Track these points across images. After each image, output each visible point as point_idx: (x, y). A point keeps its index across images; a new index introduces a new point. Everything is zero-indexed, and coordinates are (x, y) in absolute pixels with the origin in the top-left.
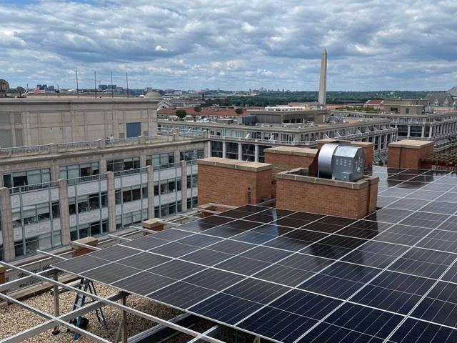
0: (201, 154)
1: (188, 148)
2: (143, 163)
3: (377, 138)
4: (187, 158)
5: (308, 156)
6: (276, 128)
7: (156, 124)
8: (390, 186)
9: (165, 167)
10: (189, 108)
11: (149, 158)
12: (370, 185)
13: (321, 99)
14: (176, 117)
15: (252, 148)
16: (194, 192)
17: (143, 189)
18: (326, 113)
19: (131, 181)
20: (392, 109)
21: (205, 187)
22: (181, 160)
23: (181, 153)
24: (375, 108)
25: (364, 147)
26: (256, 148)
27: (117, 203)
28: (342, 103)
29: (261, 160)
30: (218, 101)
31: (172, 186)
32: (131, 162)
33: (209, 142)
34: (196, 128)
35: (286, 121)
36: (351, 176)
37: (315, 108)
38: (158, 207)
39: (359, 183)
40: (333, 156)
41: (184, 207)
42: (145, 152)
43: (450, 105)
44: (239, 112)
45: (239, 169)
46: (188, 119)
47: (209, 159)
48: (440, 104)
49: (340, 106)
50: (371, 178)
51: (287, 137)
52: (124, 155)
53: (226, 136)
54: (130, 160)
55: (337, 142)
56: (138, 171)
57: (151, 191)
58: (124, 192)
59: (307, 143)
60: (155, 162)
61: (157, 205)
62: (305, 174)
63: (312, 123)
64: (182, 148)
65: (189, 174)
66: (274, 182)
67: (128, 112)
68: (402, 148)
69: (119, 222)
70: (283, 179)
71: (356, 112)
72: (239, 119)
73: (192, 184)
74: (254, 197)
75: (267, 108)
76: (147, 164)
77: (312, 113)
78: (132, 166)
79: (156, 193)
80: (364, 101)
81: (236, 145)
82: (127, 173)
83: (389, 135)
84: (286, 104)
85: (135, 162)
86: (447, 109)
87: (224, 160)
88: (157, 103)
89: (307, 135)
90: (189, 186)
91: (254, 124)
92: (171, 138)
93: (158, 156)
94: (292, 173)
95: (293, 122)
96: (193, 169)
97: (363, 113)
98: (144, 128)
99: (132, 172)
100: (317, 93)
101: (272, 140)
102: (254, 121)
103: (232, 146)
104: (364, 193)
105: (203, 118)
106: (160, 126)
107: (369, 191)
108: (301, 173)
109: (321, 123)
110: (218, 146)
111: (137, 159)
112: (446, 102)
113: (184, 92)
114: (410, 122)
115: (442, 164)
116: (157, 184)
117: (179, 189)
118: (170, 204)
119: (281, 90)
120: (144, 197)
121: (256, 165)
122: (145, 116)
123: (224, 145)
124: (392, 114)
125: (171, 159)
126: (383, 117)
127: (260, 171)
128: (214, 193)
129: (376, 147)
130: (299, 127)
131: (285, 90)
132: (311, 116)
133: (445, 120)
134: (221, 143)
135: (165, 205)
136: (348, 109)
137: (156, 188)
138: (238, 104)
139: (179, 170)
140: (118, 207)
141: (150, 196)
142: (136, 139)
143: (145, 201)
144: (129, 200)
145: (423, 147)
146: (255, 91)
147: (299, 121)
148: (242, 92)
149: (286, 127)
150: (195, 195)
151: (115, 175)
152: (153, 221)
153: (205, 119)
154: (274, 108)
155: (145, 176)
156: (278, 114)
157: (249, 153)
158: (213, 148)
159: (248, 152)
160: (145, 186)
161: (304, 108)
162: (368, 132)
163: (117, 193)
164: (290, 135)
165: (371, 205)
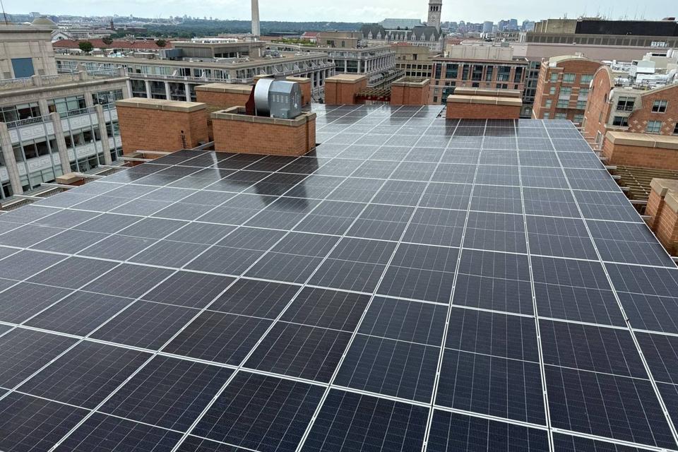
0: (119, 94)
1: (102, 89)
2: (44, 110)
3: (315, 74)
4: (101, 101)
5: (244, 93)
6: (208, 63)
7: (53, 60)
8: (328, 122)
9: (74, 113)
10: (96, 40)
11: (52, 102)
12: (308, 122)
13: (256, 31)
14: (80, 50)
15: (182, 87)
16: (117, 142)
17: (51, 141)
18: (261, 46)
19: (32, 133)
20: (329, 42)
21: (129, 133)
22: (94, 104)
23: (93, 96)
24: (312, 40)
25: (299, 83)
26: (187, 87)
27: (17, 161)
28: (278, 35)
29: (193, 100)
30: (133, 31)
31: (88, 136)
32: (29, 109)
33: (128, 82)
34: (108, 64)
35: (218, 55)
36: (289, 113)
37: (248, 40)
38: (74, 162)
39: (298, 119)
40: (269, 92)
41: (108, 159)
42: (45, 95)
43: (383, 38)
44: (161, 44)
45: (166, 109)
46: (96, 53)
47: (129, 99)
48: (374, 37)
49: (275, 38)
50: (308, 114)
51: (221, 75)
52: (15, 101)
53: (149, 73)
54: (27, 106)
55: (272, 77)
56: (40, 120)
57: (61, 143)
58: (24, 147)
59: (244, 81)
60: (61, 108)
61: (72, 159)
62: (243, 113)
63: (247, 58)
64: (94, 90)
65: (107, 120)
66: (210, 124)
67: (9, 44)
68: (338, 83)
69: (26, 183)
70: (219, 118)
71: (292, 46)
72: (161, 53)
73: (114, 132)
74: (189, 141)
75: (194, 40)
76: (50, 111)
77: (246, 45)
78: (30, 114)
79: (69, 145)
80: (300, 33)
81: (162, 84)
82: (24, 123)
83: (327, 71)
84: (216, 36)
85: (33, 108)
86: (379, 42)
87: (149, 101)
88: (50, 32)
89: (243, 71)
90: (110, 135)
91: (180, 58)
92: (77, 78)
93: (64, 100)
94: (228, 112)
95: (225, 56)
96: (111, 115)
97: (299, 46)
98: (37, 65)
99: (31, 122)
100: (250, 22)
101: (203, 76)
102: (180, 55)
103: (157, 86)
104: (303, 129)
105: (115, 51)
106: (59, 62)
107: (307, 127)
108: (239, 111)
109: (257, 57)
110: (140, 86)
111: (35, 105)
112: (379, 35)
113: (86, 19)
114: (346, 56)
115: (374, 98)
116: (68, 134)
117: (98, 139)
118: (89, 158)
119: (208, 19)
120: (53, 152)
121: (187, 105)
122: (36, 50)
123: (147, 84)
124: (329, 47)
125: (82, 103)
126: (320, 51)
127: (192, 112)
128: (141, 139)
129: (315, 84)
130: (233, 62)
131: (213, 19)
132: (244, 50)
133: (378, 54)
134: (143, 82)
135: (84, 159)
136: (284, 41)
137: (68, 140)
138: (158, 35)
139: (94, 116)
140: (21, 166)
141: (60, 149)
142: (29, 79)
143: (56, 156)
144: (35, 156)
145: (357, 82)
146: (177, 19)
147: (232, 55)
148: (162, 20)
149: (220, 62)
150: (119, 144)
151: (8, 126)
152: (69, 175)
153: (119, 53)
154: (203, 40)
155: (50, 126)
156: (206, 47)
157: (179, 93)
158: (133, 89)
159: (178, 91)
160: (53, 138)
161: (236, 40)
162: (306, 67)
163: (16, 148)
164: (224, 71)
165: (310, 142)
